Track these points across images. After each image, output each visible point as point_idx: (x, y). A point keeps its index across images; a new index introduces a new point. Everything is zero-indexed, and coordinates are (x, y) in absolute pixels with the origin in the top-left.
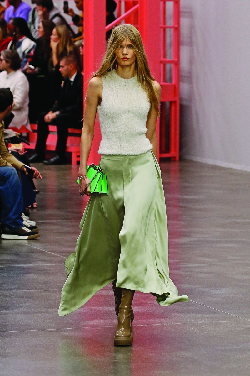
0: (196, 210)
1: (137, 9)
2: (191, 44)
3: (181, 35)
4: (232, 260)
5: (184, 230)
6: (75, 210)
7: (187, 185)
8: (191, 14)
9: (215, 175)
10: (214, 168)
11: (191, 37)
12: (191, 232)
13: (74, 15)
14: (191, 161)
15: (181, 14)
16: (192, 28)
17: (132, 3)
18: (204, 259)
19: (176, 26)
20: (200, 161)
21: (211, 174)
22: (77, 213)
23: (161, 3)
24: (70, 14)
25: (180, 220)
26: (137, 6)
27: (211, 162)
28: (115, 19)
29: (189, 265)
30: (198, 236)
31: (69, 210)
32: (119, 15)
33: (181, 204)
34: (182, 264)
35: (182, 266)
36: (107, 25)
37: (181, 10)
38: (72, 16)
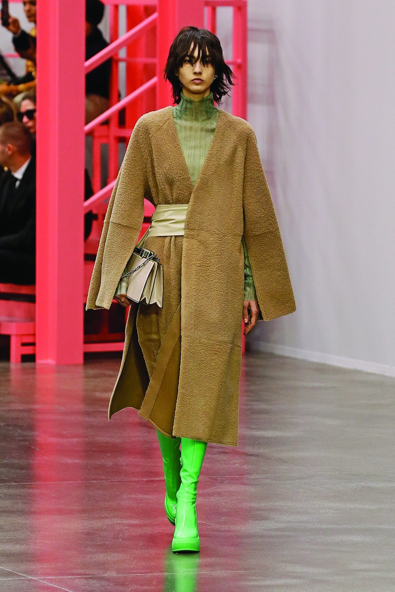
0: (283, 461)
1: (154, 21)
2: (271, 100)
3: (250, 81)
4: (361, 570)
5: (254, 505)
6: (17, 461)
7: (263, 406)
8: (271, 35)
9: (323, 385)
10: (322, 369)
11: (271, 86)
12: (271, 510)
13: (19, 31)
14: (272, 356)
15: (250, 35)
16: (274, 64)
17: (142, 10)
18: (298, 569)
19: (239, 61)
20: (292, 355)
21: (316, 384)
22: (21, 468)
23: (207, 11)
24: (11, 27)
25: (245, 484)
26: (155, 16)
27: (314, 356)
28: (106, 45)
29: (268, 583)
30: (285, 518)
31: (6, 461)
32: (115, 35)
33: (249, 449)
34: (250, 580)
35: (252, 583)
36: (87, 58)
37: (250, 25)
38: (14, 33)
